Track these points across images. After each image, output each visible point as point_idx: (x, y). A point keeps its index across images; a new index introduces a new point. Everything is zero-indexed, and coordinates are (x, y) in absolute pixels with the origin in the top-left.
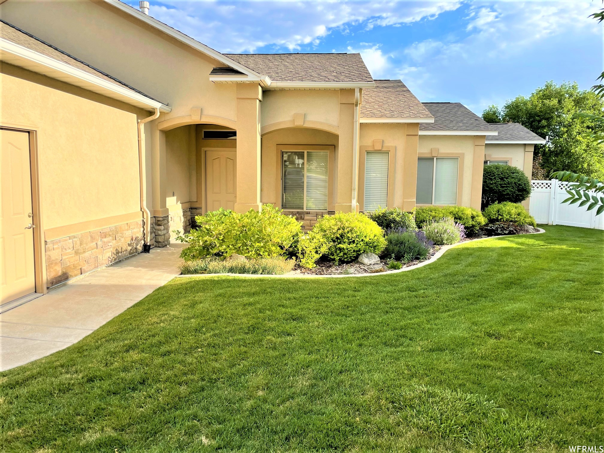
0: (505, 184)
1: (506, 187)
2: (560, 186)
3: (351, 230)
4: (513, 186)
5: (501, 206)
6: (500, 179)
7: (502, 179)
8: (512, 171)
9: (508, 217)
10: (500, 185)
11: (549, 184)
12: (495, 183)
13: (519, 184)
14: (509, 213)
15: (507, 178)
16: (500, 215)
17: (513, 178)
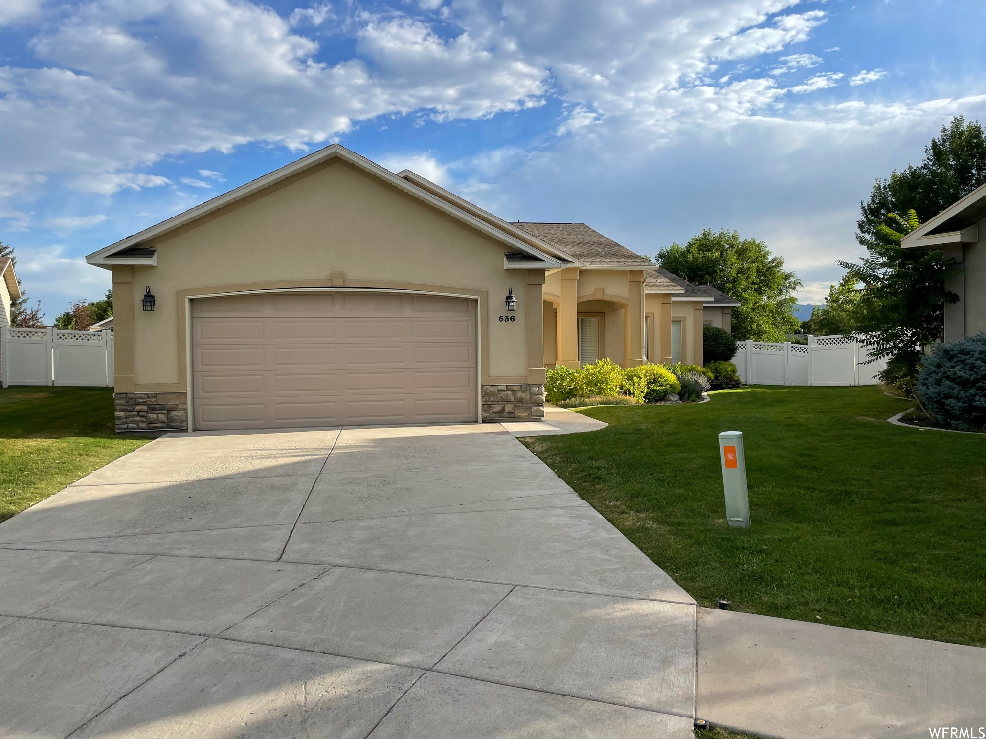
0: (717, 344)
1: (718, 347)
2: (754, 347)
3: (660, 377)
4: (724, 346)
5: (717, 364)
6: (712, 340)
7: (714, 340)
8: (721, 332)
9: (725, 374)
10: (714, 345)
11: (744, 345)
12: (709, 344)
13: (729, 344)
14: (726, 371)
15: (718, 339)
16: (718, 372)
17: (724, 339)
